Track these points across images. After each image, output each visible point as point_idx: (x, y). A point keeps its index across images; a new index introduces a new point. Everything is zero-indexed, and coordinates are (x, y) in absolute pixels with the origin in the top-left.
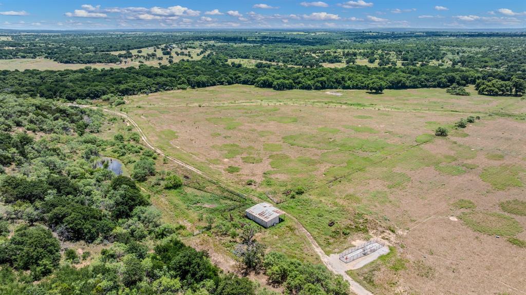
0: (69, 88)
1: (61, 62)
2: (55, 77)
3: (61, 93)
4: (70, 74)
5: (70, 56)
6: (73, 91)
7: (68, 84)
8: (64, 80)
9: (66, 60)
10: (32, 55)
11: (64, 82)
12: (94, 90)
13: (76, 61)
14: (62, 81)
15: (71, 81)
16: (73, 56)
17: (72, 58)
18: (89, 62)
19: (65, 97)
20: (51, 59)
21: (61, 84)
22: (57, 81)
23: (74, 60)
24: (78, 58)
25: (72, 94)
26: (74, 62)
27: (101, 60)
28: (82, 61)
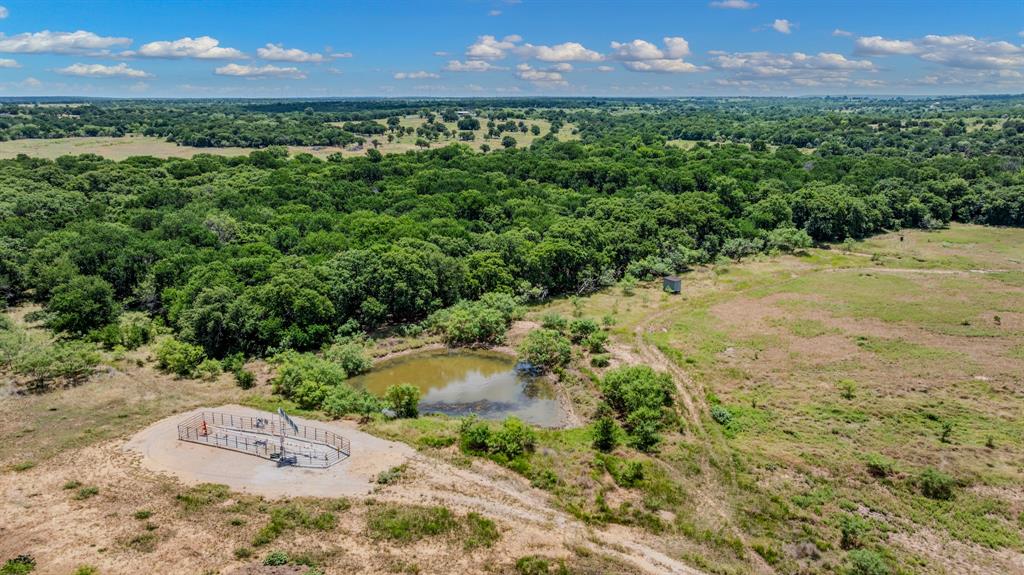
0: (214, 244)
1: (186, 144)
2: (155, 183)
3: (163, 280)
4: (216, 169)
5: (211, 128)
6: (246, 275)
7: (212, 217)
8: (189, 198)
9: (199, 136)
10: (113, 129)
11: (186, 211)
12: (389, 272)
13: (228, 139)
14: (180, 201)
15: (224, 204)
16: (220, 127)
17: (216, 130)
18: (266, 143)
19: (188, 331)
20: (161, 135)
21: (171, 217)
22: (152, 202)
23: (224, 138)
24: (235, 133)
25: (243, 301)
26: (224, 142)
27: (299, 137)
28: (245, 139)
